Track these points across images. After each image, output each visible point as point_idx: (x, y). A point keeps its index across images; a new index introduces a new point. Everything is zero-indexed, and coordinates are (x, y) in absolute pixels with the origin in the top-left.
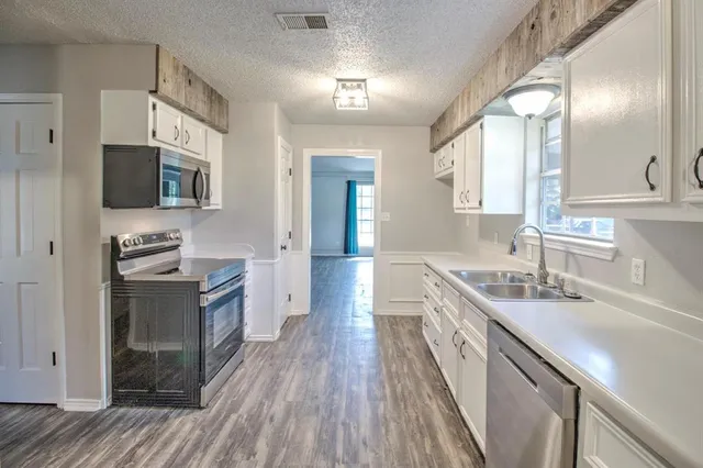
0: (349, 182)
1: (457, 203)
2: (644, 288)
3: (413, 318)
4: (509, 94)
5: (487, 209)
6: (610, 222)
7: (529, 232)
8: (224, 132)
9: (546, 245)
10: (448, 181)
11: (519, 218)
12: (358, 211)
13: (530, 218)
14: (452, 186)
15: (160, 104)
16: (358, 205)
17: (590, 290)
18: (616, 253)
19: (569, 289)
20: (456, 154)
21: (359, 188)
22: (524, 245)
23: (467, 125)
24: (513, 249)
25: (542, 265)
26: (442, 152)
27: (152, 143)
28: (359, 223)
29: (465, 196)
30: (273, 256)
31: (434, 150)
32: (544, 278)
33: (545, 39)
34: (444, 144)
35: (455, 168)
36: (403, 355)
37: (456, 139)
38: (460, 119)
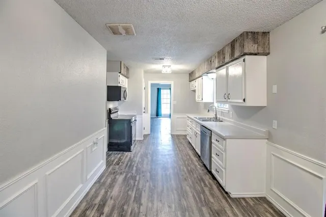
0: (158, 89)
1: (197, 99)
2: (232, 118)
3: (184, 135)
4: (207, 73)
5: (204, 101)
6: (227, 105)
8: (128, 78)
9: (217, 110)
10: (194, 91)
11: (213, 103)
12: (162, 100)
14: (195, 93)
15: (121, 75)
16: (162, 97)
17: (224, 120)
18: (228, 111)
19: (220, 120)
20: (196, 84)
21: (162, 90)
23: (199, 77)
24: (209, 111)
25: (216, 115)
26: (193, 82)
27: (119, 85)
28: (162, 104)
29: (199, 97)
30: (142, 115)
31: (190, 81)
32: (216, 118)
33: (213, 65)
34: (193, 80)
35: (196, 88)
36: (181, 143)
37: (196, 80)
38: (197, 75)
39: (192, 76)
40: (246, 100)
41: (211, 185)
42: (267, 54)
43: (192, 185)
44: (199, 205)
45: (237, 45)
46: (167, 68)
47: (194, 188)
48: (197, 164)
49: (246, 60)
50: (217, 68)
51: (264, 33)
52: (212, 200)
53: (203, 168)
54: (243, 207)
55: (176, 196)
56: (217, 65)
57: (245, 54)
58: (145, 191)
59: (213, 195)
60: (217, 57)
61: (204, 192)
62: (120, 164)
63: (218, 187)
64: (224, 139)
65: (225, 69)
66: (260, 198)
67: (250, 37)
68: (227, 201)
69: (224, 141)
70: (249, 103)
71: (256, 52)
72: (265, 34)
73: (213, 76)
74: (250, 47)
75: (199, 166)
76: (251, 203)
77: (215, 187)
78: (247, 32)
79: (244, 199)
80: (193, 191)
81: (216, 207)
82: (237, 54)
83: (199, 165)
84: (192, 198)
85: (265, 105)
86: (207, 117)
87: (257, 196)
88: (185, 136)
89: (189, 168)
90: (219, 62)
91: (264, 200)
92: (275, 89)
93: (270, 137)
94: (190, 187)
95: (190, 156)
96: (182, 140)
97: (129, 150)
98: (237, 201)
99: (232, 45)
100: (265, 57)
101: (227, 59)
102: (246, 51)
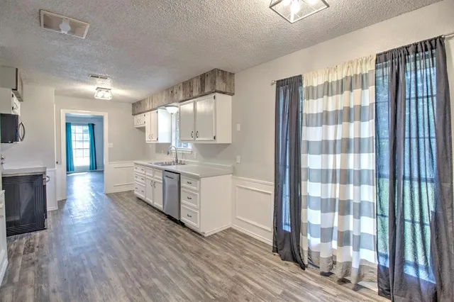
0: (67, 124)
1: (147, 139)
4: (166, 106)
5: (160, 141)
7: (173, 148)
8: (21, 101)
9: (177, 152)
10: (143, 129)
11: (170, 144)
12: (73, 143)
13: (173, 144)
14: (145, 132)
17: (188, 162)
18: (192, 152)
19: (182, 163)
20: (146, 119)
22: (172, 153)
23: (151, 110)
25: (176, 157)
26: (139, 117)
27: (12, 113)
28: (74, 151)
29: (151, 136)
30: (55, 167)
31: (134, 114)
32: (177, 161)
33: (175, 97)
34: (140, 113)
35: (146, 125)
36: (128, 201)
37: (146, 114)
38: (148, 107)
39: (137, 107)
40: (217, 138)
41: (183, 234)
42: (232, 94)
43: (163, 240)
44: (179, 253)
45: (208, 81)
46: (104, 91)
47: (168, 242)
48: (160, 219)
49: (216, 98)
50: (181, 102)
51: (230, 73)
52: (189, 245)
53: (169, 221)
54: (217, 240)
55: (150, 255)
56: (181, 98)
57: (216, 91)
58: (105, 265)
59: (189, 241)
60: (182, 88)
61: (178, 241)
62: (36, 250)
63: (191, 234)
64: (198, 178)
65: (192, 104)
66: (228, 229)
67: (220, 74)
68: (203, 240)
69: (198, 182)
70: (219, 141)
71: (224, 91)
72: (232, 74)
73: (173, 110)
74: (220, 85)
75: (163, 221)
76: (223, 235)
77: (188, 234)
78: (219, 70)
79: (215, 234)
80: (167, 244)
81: (195, 248)
82: (207, 89)
83: (162, 219)
84: (169, 250)
85: (229, 141)
86: (164, 161)
87: (224, 229)
88: (130, 192)
89: (152, 225)
90: (184, 94)
91: (230, 230)
92: (238, 127)
93: (234, 172)
94: (163, 242)
95: (147, 213)
96: (127, 199)
97: (43, 228)
98: (211, 238)
99: (203, 78)
100: (230, 97)
101: (195, 93)
102: (217, 89)
